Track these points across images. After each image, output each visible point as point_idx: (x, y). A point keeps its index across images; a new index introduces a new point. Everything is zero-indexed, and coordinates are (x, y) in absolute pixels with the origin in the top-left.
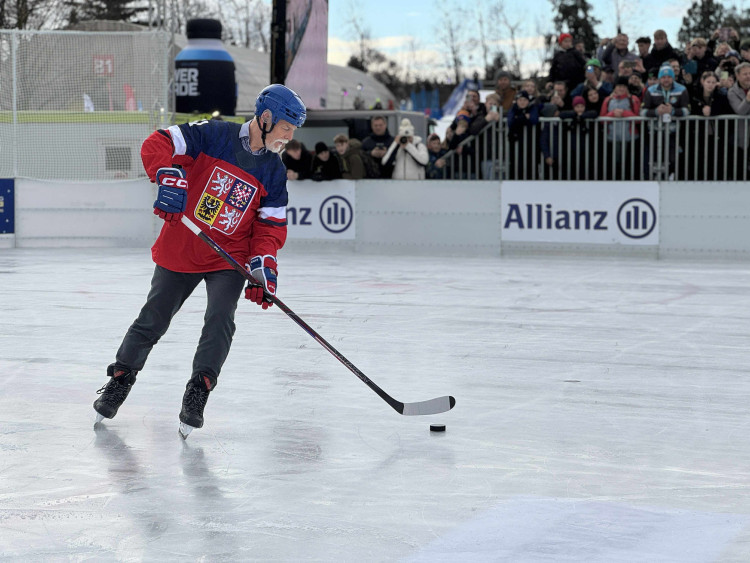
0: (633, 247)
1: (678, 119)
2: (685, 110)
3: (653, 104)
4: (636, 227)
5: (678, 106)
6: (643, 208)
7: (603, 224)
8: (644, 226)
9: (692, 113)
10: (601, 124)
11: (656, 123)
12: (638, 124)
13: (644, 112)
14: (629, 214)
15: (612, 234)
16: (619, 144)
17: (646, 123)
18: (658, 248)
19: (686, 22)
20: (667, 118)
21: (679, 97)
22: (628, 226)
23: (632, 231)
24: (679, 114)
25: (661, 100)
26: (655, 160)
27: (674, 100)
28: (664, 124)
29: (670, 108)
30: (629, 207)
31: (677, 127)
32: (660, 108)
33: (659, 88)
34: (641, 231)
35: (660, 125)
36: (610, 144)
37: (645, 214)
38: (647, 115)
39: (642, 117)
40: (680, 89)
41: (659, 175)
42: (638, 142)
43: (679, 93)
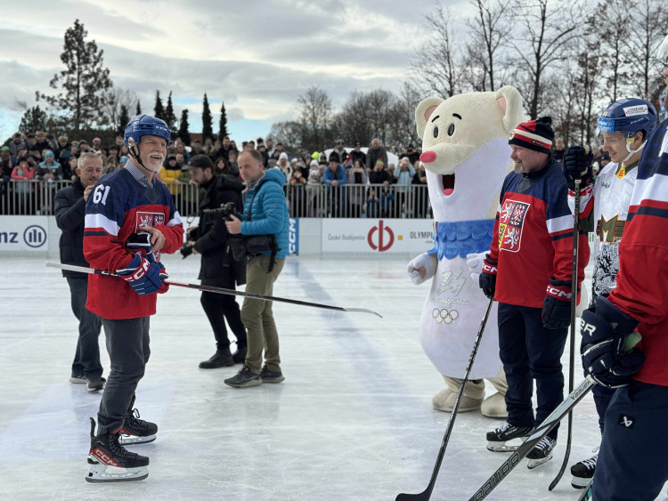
0: (33, 252)
1: (56, 182)
2: (60, 177)
3: (42, 172)
4: (35, 241)
5: (56, 174)
6: (39, 230)
7: (15, 240)
8: (40, 240)
9: (65, 178)
10: (11, 183)
11: (44, 183)
12: (33, 184)
13: (37, 177)
14: (30, 234)
15: (21, 245)
16: (22, 194)
17: (38, 183)
18: (48, 252)
19: (23, 120)
20: (50, 181)
21: (57, 169)
22: (31, 241)
23: (33, 243)
24: (57, 179)
25: (47, 171)
26: (44, 203)
27: (54, 171)
28: (48, 184)
29: (52, 175)
30: (31, 230)
31: (56, 185)
32: (46, 175)
33: (46, 164)
34: (38, 243)
35: (46, 184)
36: (17, 195)
37: (40, 234)
38: (39, 179)
39: (35, 180)
40: (57, 165)
41: (46, 212)
42: (33, 194)
43: (57, 167)
